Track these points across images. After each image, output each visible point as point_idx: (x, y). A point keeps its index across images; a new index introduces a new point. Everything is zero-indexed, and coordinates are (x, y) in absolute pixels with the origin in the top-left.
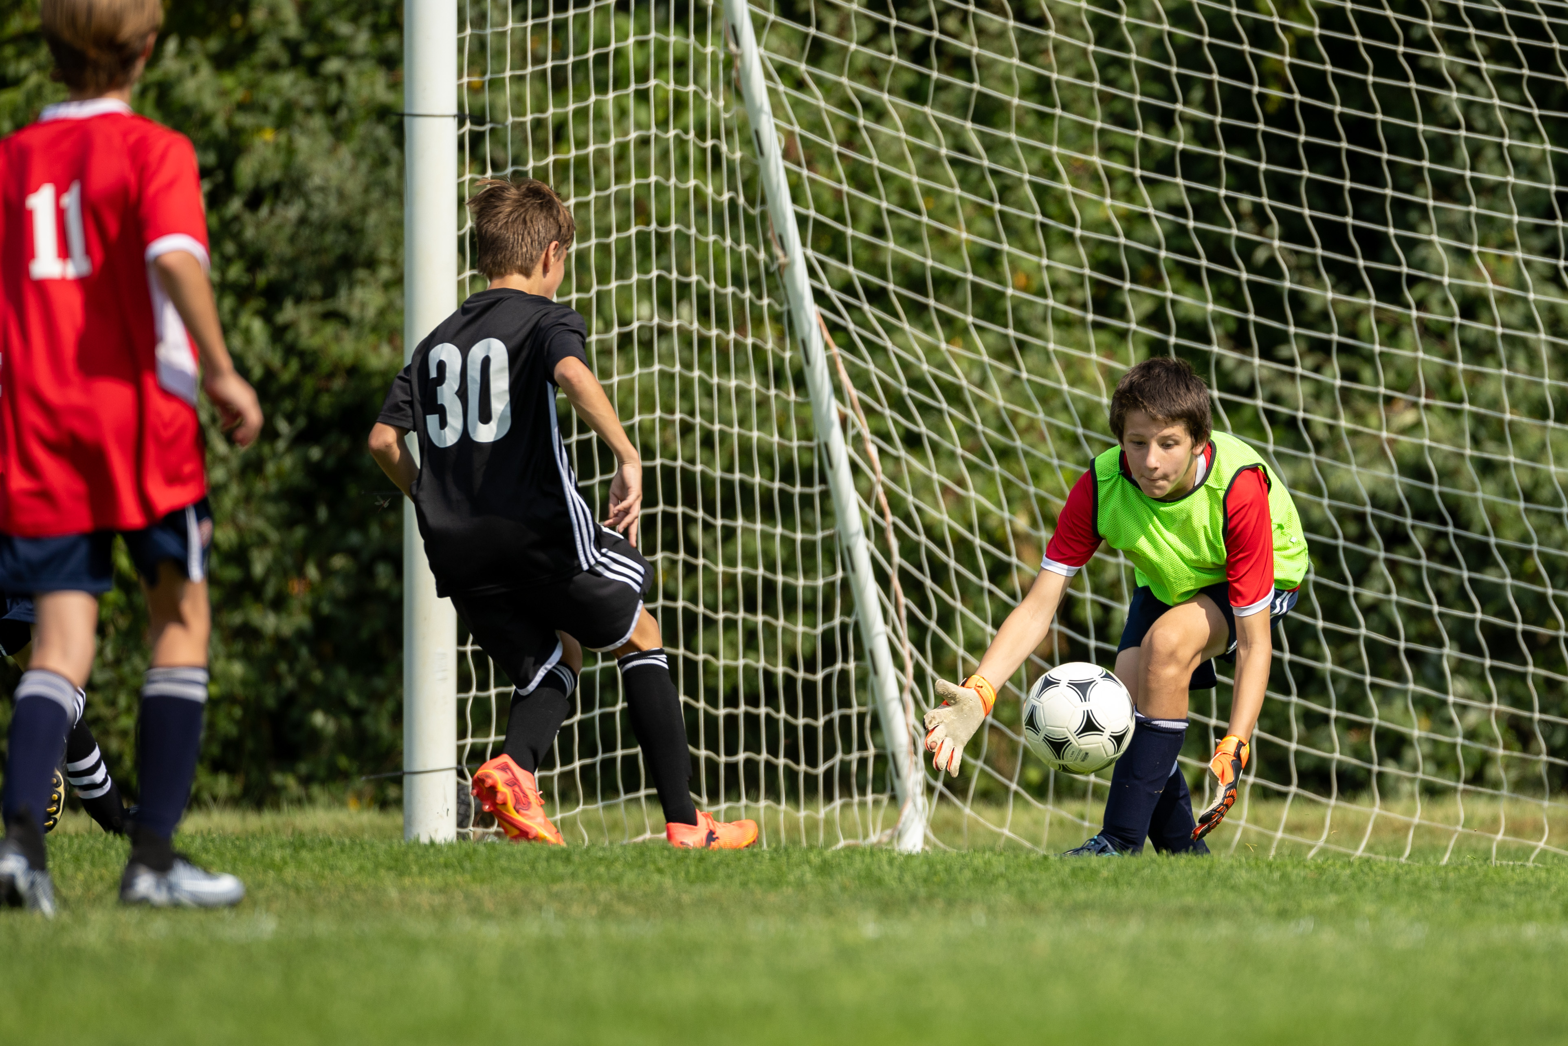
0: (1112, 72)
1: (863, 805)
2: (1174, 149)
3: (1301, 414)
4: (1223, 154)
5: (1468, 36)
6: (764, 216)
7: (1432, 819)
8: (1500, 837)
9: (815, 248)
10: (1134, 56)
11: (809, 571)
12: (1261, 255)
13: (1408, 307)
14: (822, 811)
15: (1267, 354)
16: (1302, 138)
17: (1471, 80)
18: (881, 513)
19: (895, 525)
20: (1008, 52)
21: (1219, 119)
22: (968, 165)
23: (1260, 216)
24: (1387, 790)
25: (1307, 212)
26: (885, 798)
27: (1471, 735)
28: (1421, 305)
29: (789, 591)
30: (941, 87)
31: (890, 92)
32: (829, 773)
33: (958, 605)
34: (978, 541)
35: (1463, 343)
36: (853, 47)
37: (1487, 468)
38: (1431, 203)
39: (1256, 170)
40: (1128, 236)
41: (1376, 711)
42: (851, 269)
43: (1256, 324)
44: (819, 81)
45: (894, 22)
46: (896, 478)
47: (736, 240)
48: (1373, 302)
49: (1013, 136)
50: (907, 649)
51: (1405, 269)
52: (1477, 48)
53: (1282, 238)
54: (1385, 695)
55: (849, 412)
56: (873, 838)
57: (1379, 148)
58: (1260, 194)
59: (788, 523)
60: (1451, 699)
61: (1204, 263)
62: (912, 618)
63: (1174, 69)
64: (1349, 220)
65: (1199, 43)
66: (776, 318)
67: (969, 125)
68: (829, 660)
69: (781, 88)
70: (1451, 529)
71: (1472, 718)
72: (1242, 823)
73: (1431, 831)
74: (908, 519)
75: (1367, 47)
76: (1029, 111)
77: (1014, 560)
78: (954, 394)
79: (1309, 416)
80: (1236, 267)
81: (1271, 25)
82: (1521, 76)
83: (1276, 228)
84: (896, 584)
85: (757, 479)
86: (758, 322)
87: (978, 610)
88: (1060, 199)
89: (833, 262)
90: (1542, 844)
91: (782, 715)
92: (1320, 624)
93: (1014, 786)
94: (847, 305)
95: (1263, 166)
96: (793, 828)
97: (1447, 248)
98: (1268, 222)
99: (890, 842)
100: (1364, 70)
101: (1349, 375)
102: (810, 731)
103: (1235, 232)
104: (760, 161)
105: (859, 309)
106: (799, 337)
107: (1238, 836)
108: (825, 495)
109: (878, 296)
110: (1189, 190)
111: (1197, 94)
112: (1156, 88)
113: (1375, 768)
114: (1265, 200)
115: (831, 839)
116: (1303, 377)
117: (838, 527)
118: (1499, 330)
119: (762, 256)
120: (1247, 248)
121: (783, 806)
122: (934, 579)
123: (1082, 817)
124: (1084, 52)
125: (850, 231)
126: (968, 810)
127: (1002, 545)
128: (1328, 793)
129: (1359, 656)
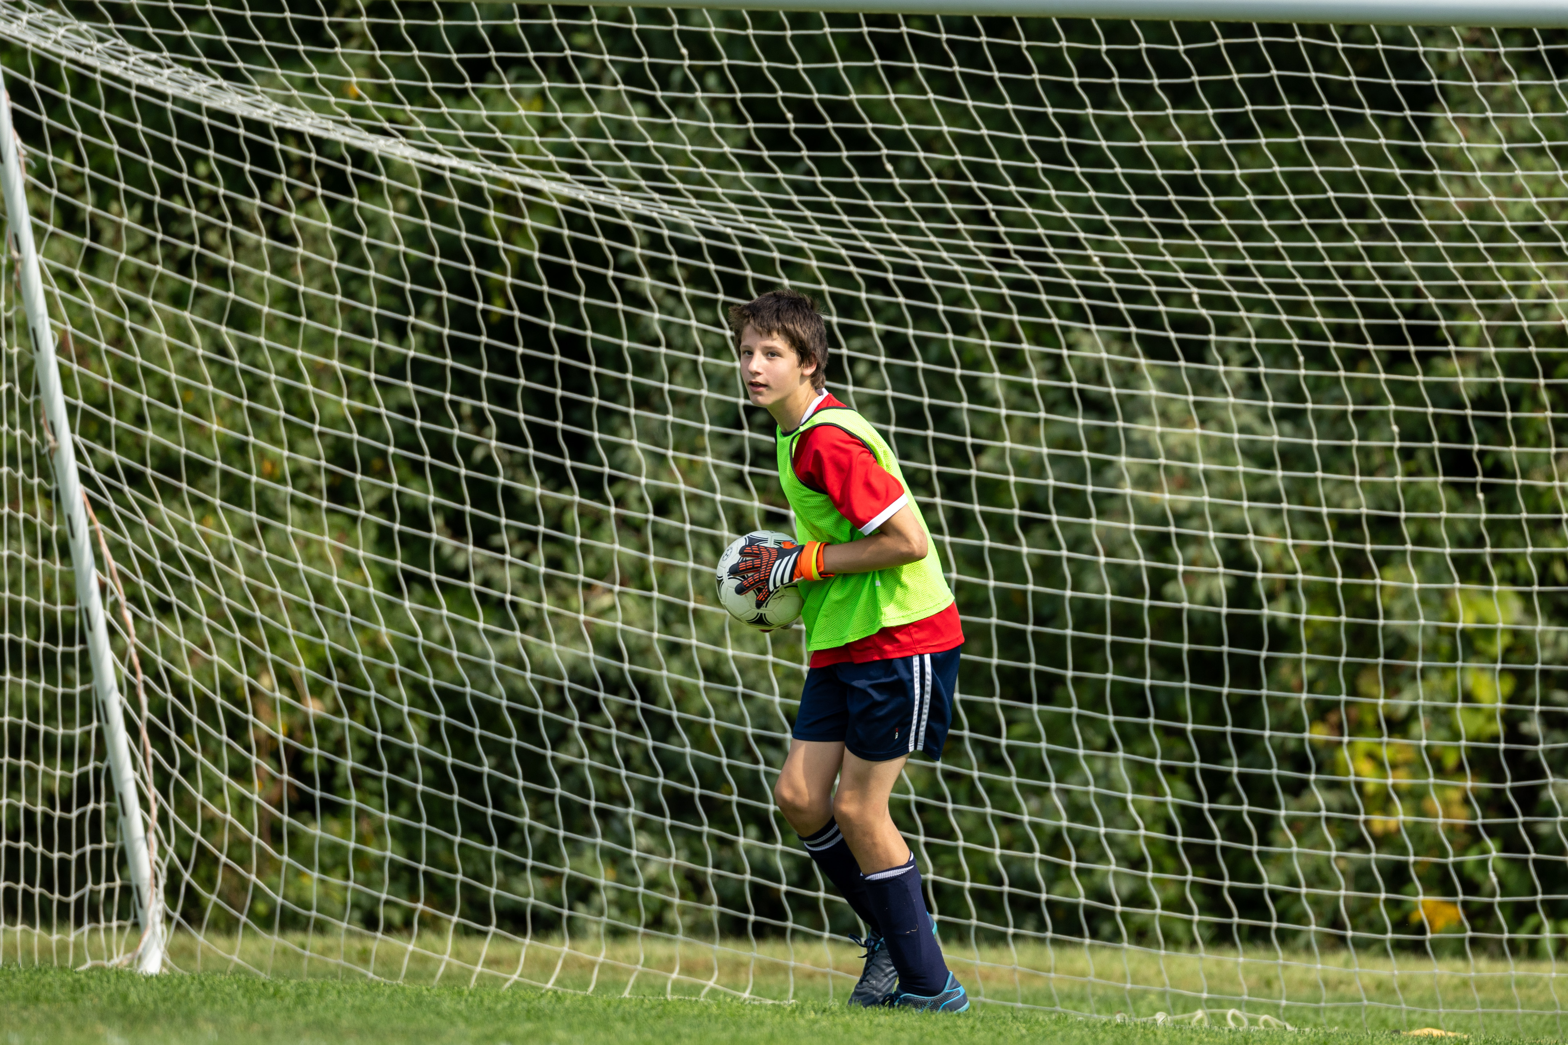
0: (354, 285)
1: (108, 930)
2: (405, 357)
3: (508, 597)
4: (449, 362)
5: (670, 262)
6: (37, 403)
7: (614, 958)
8: (675, 975)
9: (82, 435)
10: (372, 273)
11: (68, 722)
12: (479, 454)
13: (607, 503)
14: (72, 935)
15: (481, 541)
16: (520, 350)
17: (670, 302)
18: (133, 671)
19: (146, 684)
20: (260, 265)
21: (446, 331)
22: (224, 367)
23: (479, 419)
24: (575, 931)
25: (521, 416)
26: (128, 924)
27: (652, 884)
28: (620, 502)
29: (49, 738)
30: (199, 293)
31: (155, 297)
32: (79, 902)
33: (199, 756)
34: (219, 700)
35: (655, 535)
36: (123, 256)
37: (674, 649)
38: (632, 411)
39: (477, 377)
40: (361, 433)
41: (567, 861)
42: (114, 454)
43: (472, 516)
44: (92, 286)
45: (160, 236)
46: (148, 641)
47: (12, 426)
48: (577, 498)
49: (262, 340)
50: (152, 793)
51: (607, 470)
52: (678, 273)
53: (498, 439)
54: (576, 848)
55: (108, 581)
56: (116, 961)
57: (588, 362)
58: (480, 399)
59: (51, 679)
60: (634, 853)
61: (428, 459)
62: (157, 766)
63: (408, 286)
64: (559, 424)
65: (431, 264)
66: (47, 494)
67: (223, 329)
68: (83, 801)
69: (57, 291)
70: (638, 703)
71: (652, 869)
72: (446, 957)
73: (614, 969)
74: (158, 678)
75: (581, 271)
76: (276, 318)
77: (251, 717)
78: (203, 569)
79: (516, 599)
80: (456, 464)
81: (496, 248)
82: (716, 301)
83: (494, 429)
84: (144, 735)
85: (24, 639)
86: (29, 497)
87: (216, 760)
88: (302, 396)
89: (99, 448)
90: (711, 983)
91: (40, 849)
92: (521, 783)
93: (243, 918)
94: (109, 486)
95: (484, 374)
96: (46, 950)
97: (644, 451)
98: (486, 423)
99: (131, 965)
100: (577, 291)
101: (554, 562)
102: (64, 863)
103: (457, 432)
104: (36, 356)
105: (120, 491)
106: (65, 512)
107: (442, 968)
108: (84, 654)
109: (136, 479)
110: (418, 393)
111: (430, 308)
112: (392, 301)
113: (566, 912)
114: (485, 405)
115: (79, 960)
116: (511, 564)
117: (95, 683)
118: (688, 527)
119: (34, 440)
120: (467, 447)
121: (38, 930)
122: (179, 732)
123: (303, 947)
124: (328, 268)
125: (113, 421)
126: (201, 939)
127: (241, 704)
128: (524, 933)
129: (554, 811)
